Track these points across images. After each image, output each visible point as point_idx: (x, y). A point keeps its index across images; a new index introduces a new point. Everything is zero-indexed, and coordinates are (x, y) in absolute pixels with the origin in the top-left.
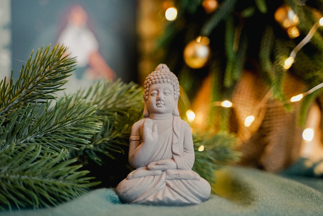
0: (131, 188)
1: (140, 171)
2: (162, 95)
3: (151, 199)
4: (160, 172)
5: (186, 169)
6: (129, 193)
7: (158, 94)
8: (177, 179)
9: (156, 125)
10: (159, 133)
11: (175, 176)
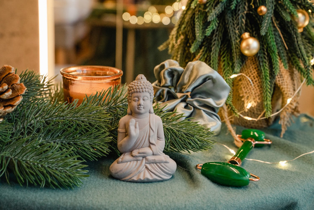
0: (121, 171)
1: (127, 157)
2: (142, 102)
3: (135, 178)
4: (141, 158)
5: (159, 155)
6: (119, 174)
7: (139, 100)
8: (153, 163)
9: (138, 123)
10: (140, 129)
11: (152, 161)
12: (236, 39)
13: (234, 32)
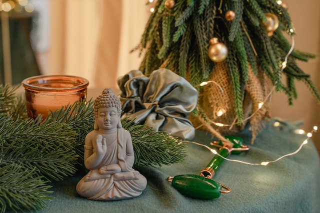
0: (88, 189)
1: (94, 174)
2: (109, 117)
3: (103, 197)
4: (109, 176)
5: (128, 171)
6: (86, 192)
7: (105, 116)
8: (122, 180)
9: (105, 139)
10: (108, 145)
11: (121, 178)
12: (205, 44)
13: (201, 37)
